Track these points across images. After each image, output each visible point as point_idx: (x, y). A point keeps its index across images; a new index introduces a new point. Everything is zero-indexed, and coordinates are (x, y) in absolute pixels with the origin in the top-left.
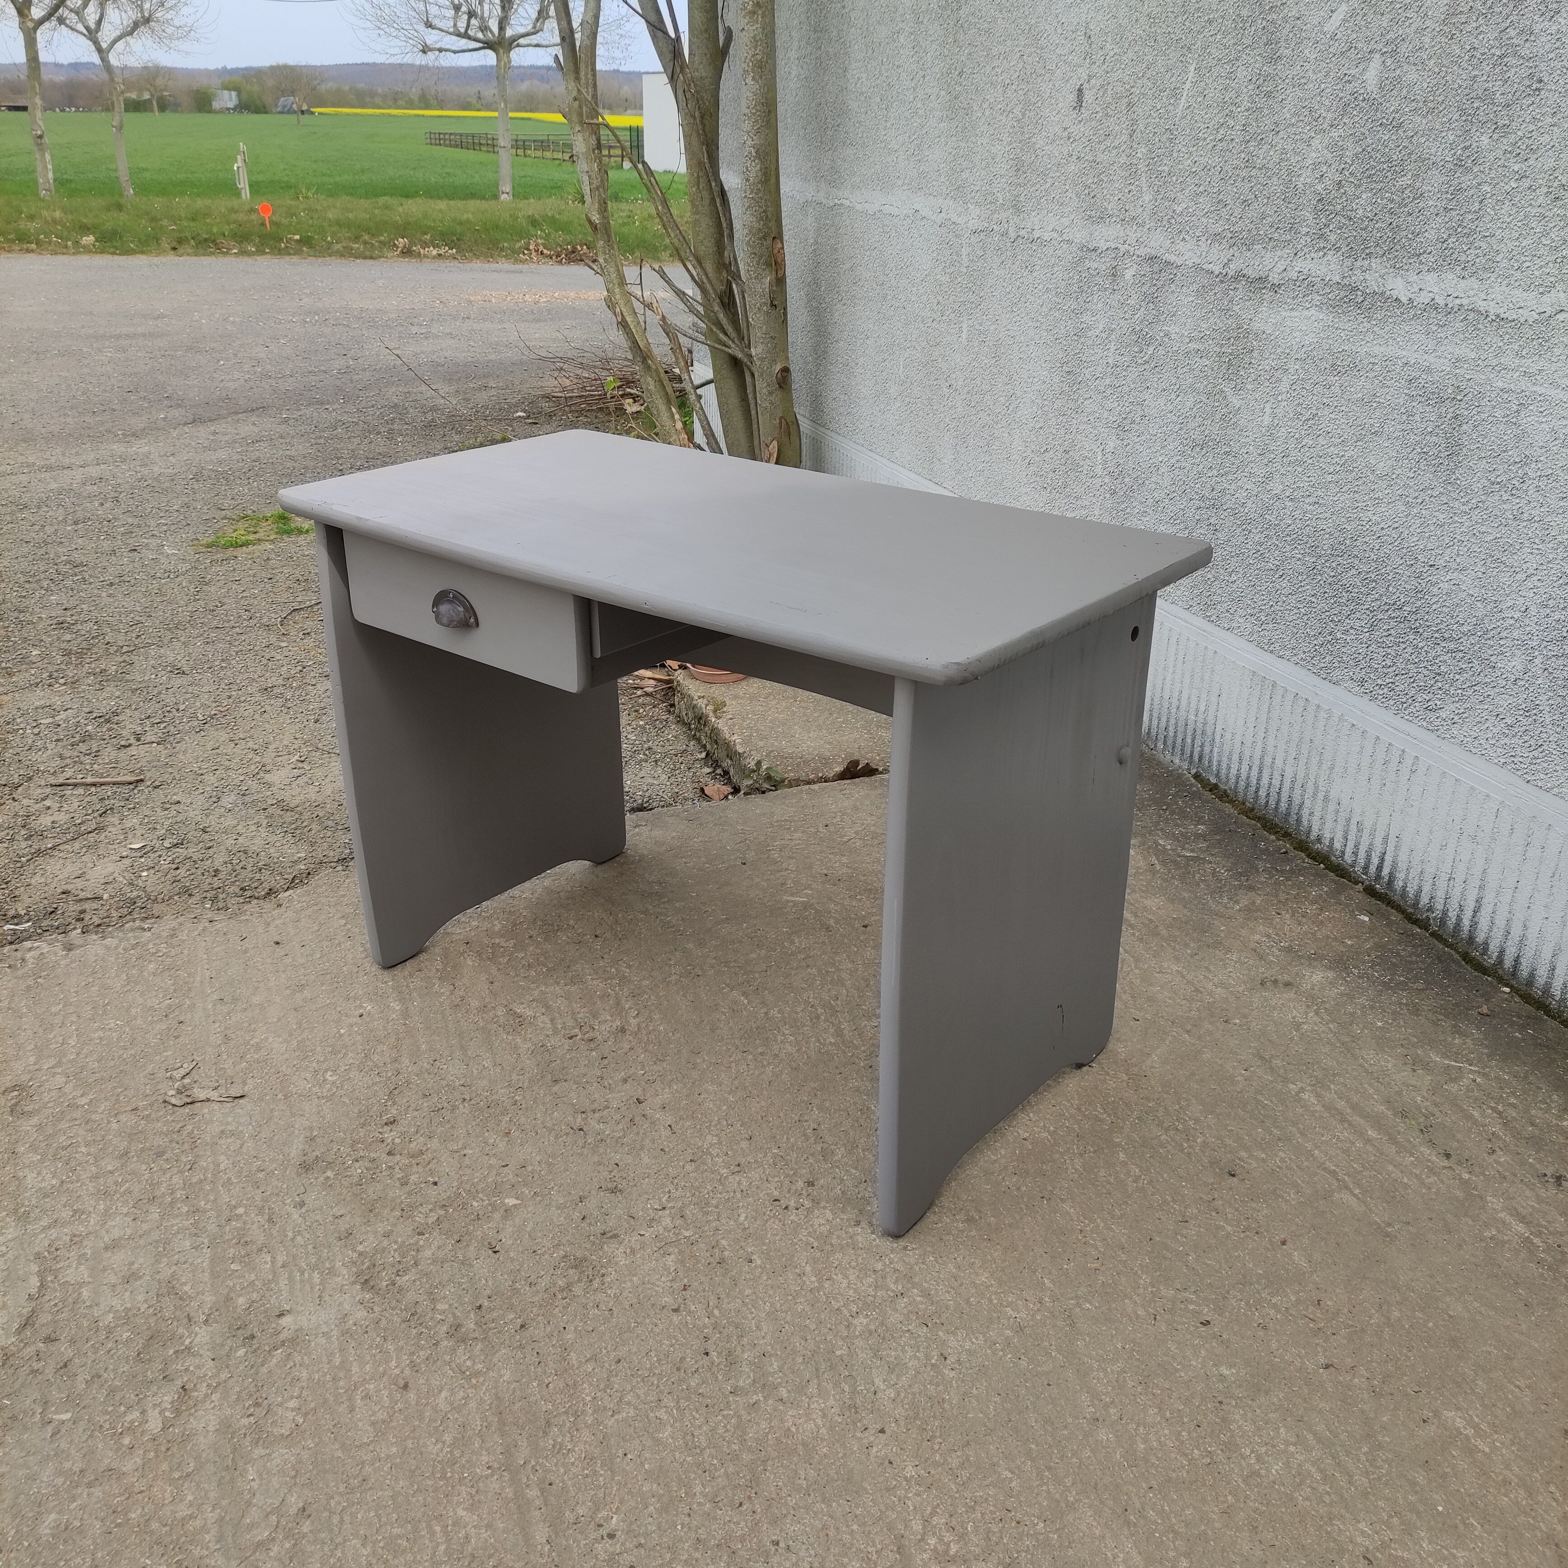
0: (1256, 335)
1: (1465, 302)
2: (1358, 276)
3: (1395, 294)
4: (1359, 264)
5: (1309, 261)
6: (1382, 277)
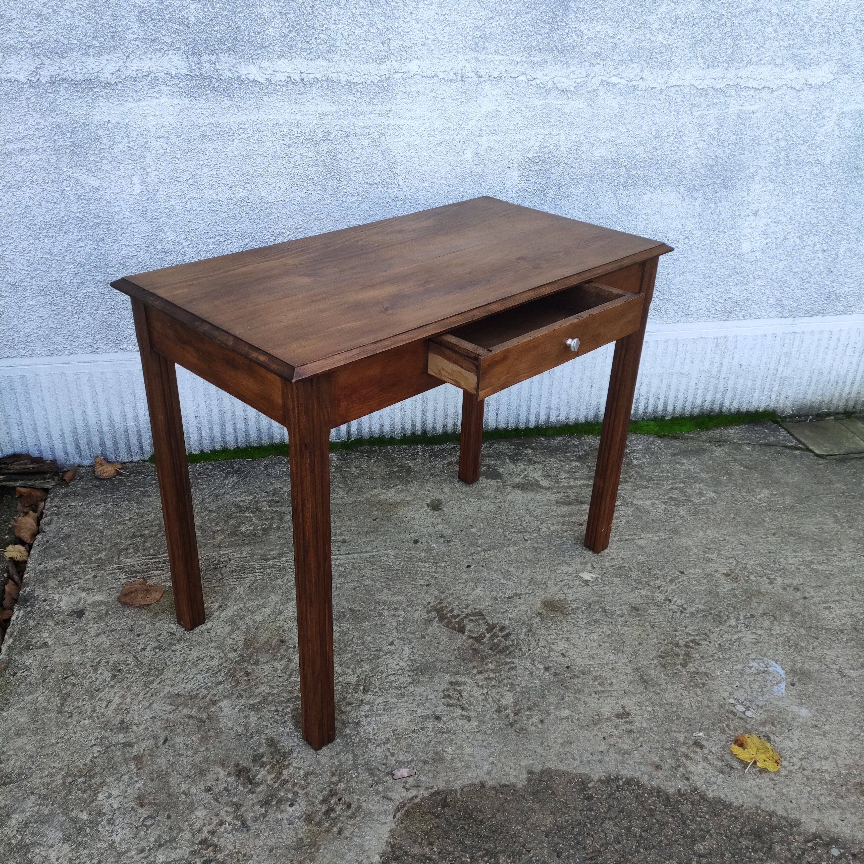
0: (100, 126)
1: (318, 76)
2: (207, 68)
3: (251, 77)
4: (205, 58)
5: (147, 61)
6: (234, 66)
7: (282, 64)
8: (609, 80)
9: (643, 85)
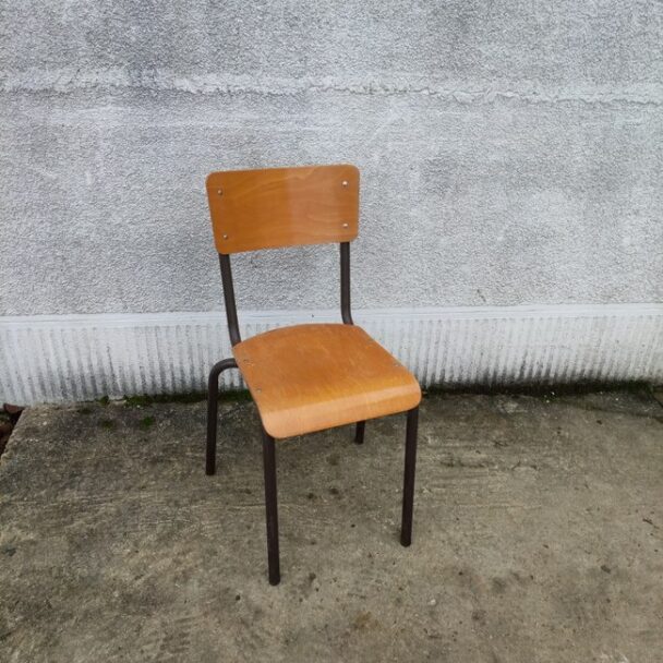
0: (55, 129)
1: (243, 88)
2: (146, 81)
3: (185, 89)
4: (144, 72)
5: (95, 75)
6: (169, 79)
7: (212, 78)
8: (505, 94)
9: (536, 99)
